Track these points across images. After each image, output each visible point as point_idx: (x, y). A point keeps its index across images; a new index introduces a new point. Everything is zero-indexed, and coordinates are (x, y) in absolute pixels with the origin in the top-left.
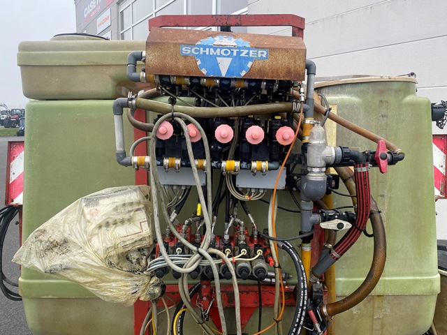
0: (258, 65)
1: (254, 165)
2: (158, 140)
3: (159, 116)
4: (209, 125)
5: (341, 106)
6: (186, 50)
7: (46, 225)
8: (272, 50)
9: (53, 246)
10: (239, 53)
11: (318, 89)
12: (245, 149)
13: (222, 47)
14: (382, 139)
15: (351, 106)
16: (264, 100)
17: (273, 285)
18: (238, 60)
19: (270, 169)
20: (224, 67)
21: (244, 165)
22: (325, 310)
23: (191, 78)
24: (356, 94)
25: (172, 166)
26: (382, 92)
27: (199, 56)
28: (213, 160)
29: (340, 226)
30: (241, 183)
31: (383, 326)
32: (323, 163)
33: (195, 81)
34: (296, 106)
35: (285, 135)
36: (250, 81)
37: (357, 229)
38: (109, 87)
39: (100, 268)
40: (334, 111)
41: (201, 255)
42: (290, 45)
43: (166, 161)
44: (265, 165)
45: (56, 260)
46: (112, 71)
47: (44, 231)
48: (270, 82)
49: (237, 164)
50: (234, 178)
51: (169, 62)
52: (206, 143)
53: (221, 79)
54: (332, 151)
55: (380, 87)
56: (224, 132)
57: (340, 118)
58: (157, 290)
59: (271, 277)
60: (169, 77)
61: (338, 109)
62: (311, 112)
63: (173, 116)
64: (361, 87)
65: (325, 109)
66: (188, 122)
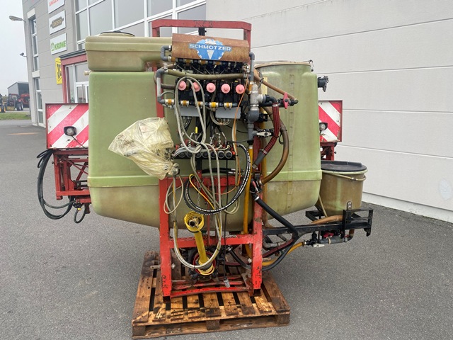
0: (227, 54)
1: (225, 104)
2: (179, 90)
3: (179, 79)
4: (204, 83)
5: (269, 78)
6: (191, 46)
7: (123, 133)
8: (233, 47)
9: (127, 143)
10: (217, 48)
11: (258, 68)
12: (221, 96)
13: (209, 45)
14: (286, 93)
15: (275, 78)
16: (229, 72)
17: (234, 175)
18: (217, 52)
19: (233, 107)
20: (210, 55)
21: (220, 104)
22: (260, 182)
23: (194, 60)
24: (278, 71)
25: (185, 105)
26: (291, 70)
27: (198, 49)
28: (206, 101)
29: (266, 134)
30: (218, 116)
31: (292, 199)
32: (258, 102)
33: (196, 61)
34: (245, 76)
35: (240, 88)
36: (223, 62)
37: (274, 136)
38: (140, 65)
39: (150, 154)
40: (266, 80)
41: (202, 145)
42: (242, 45)
43: (182, 102)
44: (230, 104)
45: (129, 150)
46: (142, 55)
47: (122, 136)
48: (233, 63)
49: (217, 104)
50: (214, 113)
51: (184, 51)
52: (202, 92)
53: (209, 61)
54: (261, 97)
55: (290, 67)
56: (211, 87)
57: (269, 84)
58: (177, 170)
59: (233, 171)
60: (182, 59)
61: (268, 79)
62: (252, 79)
63: (186, 79)
64: (280, 67)
65: (260, 79)
66: (193, 81)
